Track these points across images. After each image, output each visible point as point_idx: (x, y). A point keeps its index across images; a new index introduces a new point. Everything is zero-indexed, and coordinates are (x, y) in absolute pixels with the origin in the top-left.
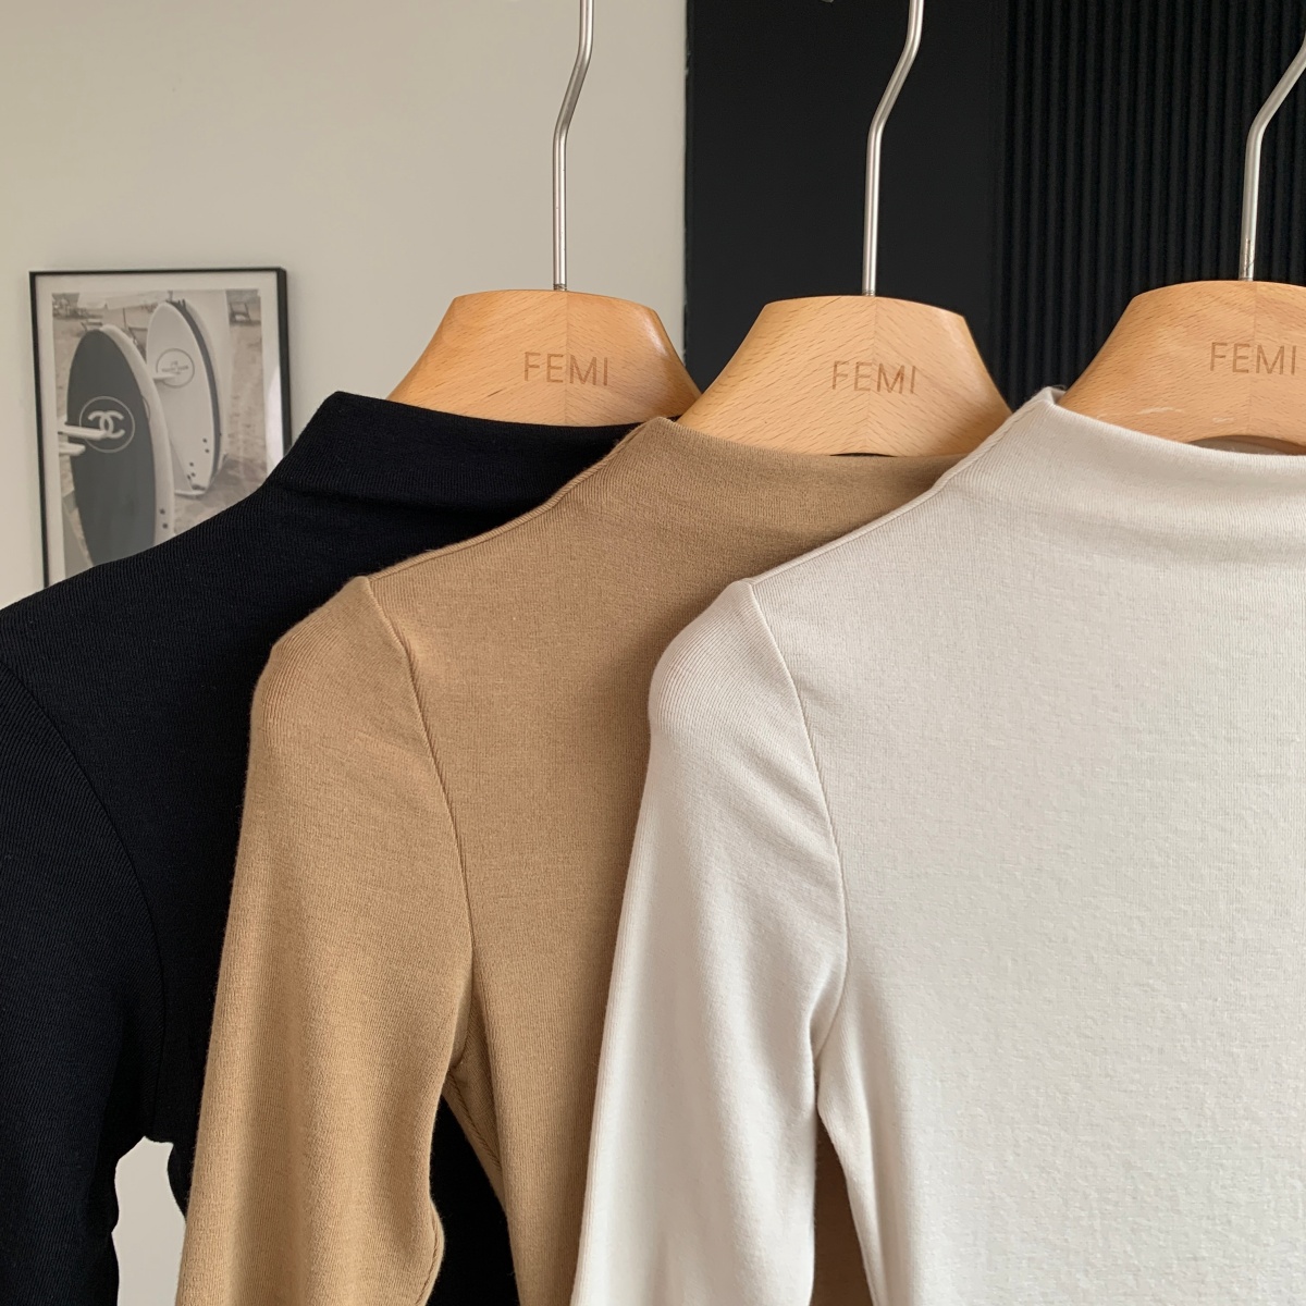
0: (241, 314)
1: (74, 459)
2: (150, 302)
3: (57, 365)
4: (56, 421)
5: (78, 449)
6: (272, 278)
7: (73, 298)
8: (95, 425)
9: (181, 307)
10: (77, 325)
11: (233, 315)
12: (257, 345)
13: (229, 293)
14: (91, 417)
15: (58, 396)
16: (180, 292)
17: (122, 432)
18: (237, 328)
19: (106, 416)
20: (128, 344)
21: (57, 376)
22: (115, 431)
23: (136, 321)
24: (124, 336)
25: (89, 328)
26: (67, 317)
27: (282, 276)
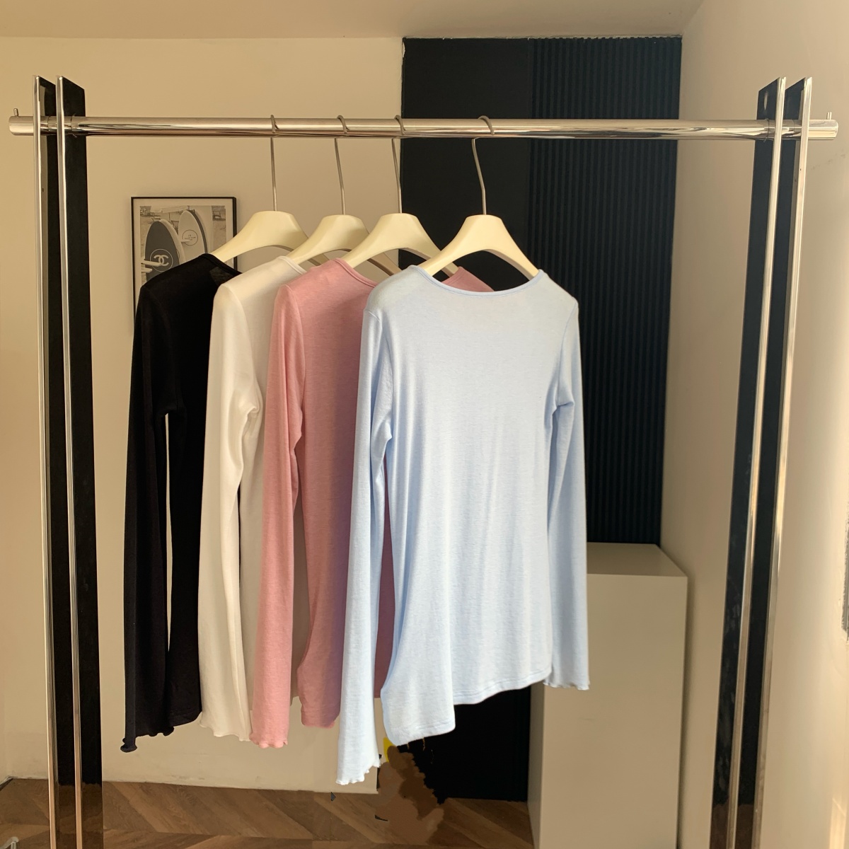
0: (218, 216)
1: (147, 274)
2: (180, 210)
3: (141, 236)
4: (140, 259)
5: (150, 270)
6: (231, 200)
7: (149, 208)
8: (156, 260)
9: (193, 212)
10: (150, 219)
11: (214, 216)
12: (224, 228)
13: (213, 207)
14: (155, 257)
15: (141, 248)
16: (192, 206)
17: (168, 264)
18: (216, 222)
19: (161, 257)
20: (171, 227)
21: (141, 240)
22: (165, 263)
23: (174, 218)
24: (169, 224)
25: (155, 220)
26: (146, 216)
27: (234, 200)
